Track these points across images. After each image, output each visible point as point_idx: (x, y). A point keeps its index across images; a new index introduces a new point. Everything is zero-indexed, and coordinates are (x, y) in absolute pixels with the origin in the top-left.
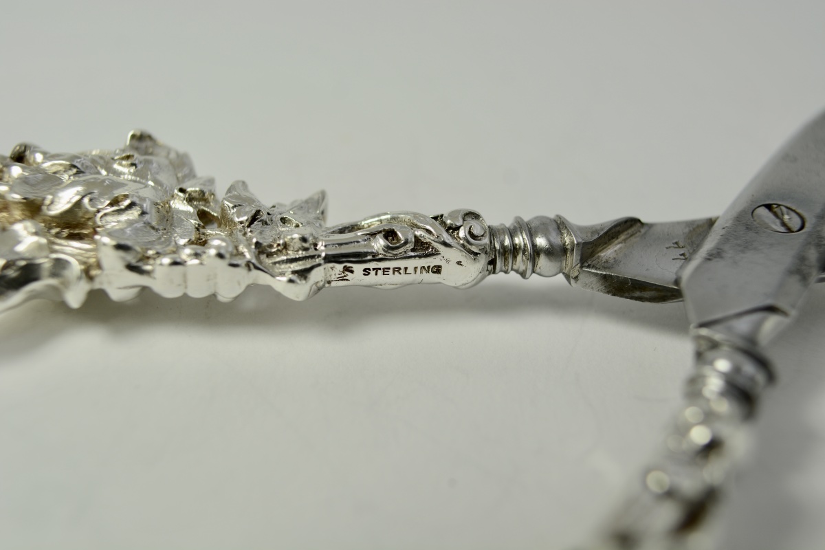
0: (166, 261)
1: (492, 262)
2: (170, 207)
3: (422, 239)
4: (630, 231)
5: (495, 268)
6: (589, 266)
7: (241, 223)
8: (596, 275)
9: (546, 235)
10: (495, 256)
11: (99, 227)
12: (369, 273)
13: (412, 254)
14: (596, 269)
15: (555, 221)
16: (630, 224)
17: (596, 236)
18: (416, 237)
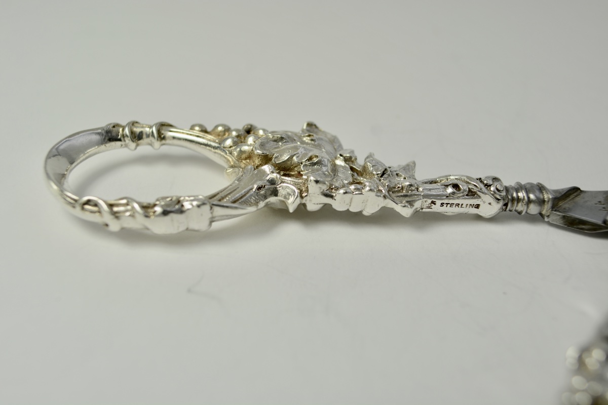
0: (342, 191)
1: (506, 205)
2: (335, 164)
3: (472, 190)
4: (575, 194)
5: (506, 208)
6: (555, 211)
7: (377, 174)
8: (559, 215)
9: (534, 193)
10: (508, 201)
11: (302, 171)
12: (443, 206)
13: (467, 197)
14: (560, 212)
15: (538, 185)
16: (575, 191)
17: (560, 195)
18: (469, 188)
